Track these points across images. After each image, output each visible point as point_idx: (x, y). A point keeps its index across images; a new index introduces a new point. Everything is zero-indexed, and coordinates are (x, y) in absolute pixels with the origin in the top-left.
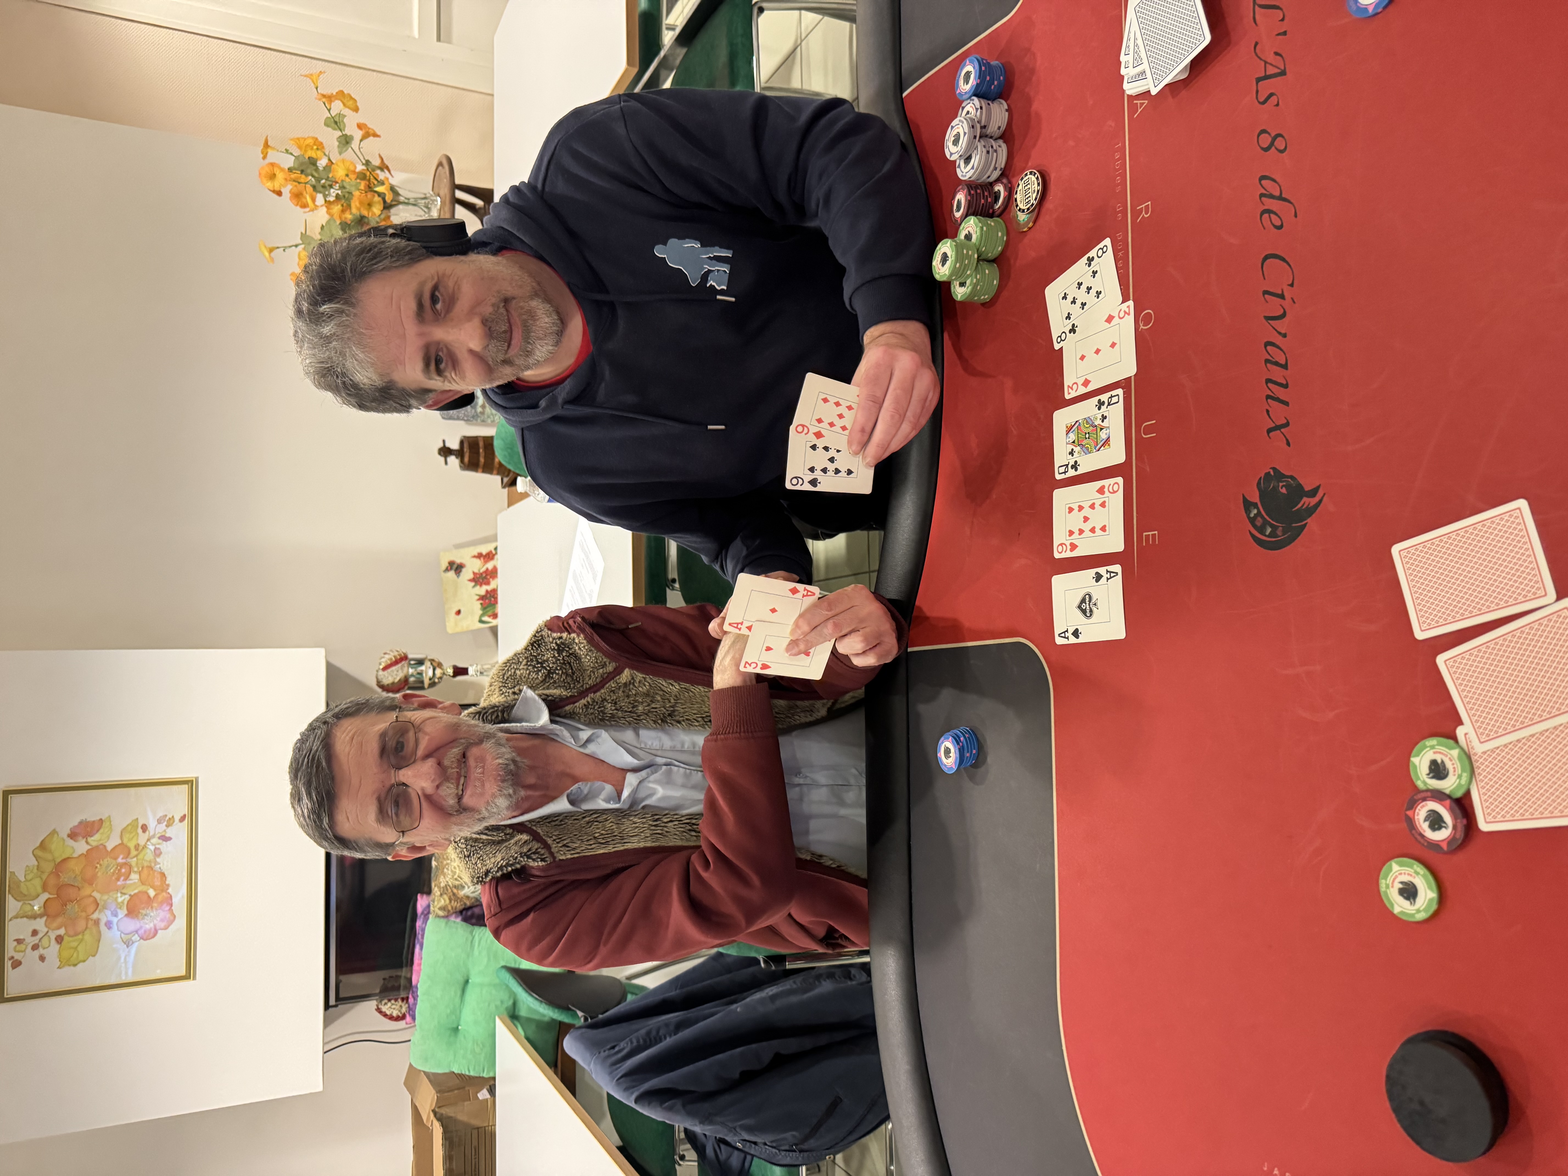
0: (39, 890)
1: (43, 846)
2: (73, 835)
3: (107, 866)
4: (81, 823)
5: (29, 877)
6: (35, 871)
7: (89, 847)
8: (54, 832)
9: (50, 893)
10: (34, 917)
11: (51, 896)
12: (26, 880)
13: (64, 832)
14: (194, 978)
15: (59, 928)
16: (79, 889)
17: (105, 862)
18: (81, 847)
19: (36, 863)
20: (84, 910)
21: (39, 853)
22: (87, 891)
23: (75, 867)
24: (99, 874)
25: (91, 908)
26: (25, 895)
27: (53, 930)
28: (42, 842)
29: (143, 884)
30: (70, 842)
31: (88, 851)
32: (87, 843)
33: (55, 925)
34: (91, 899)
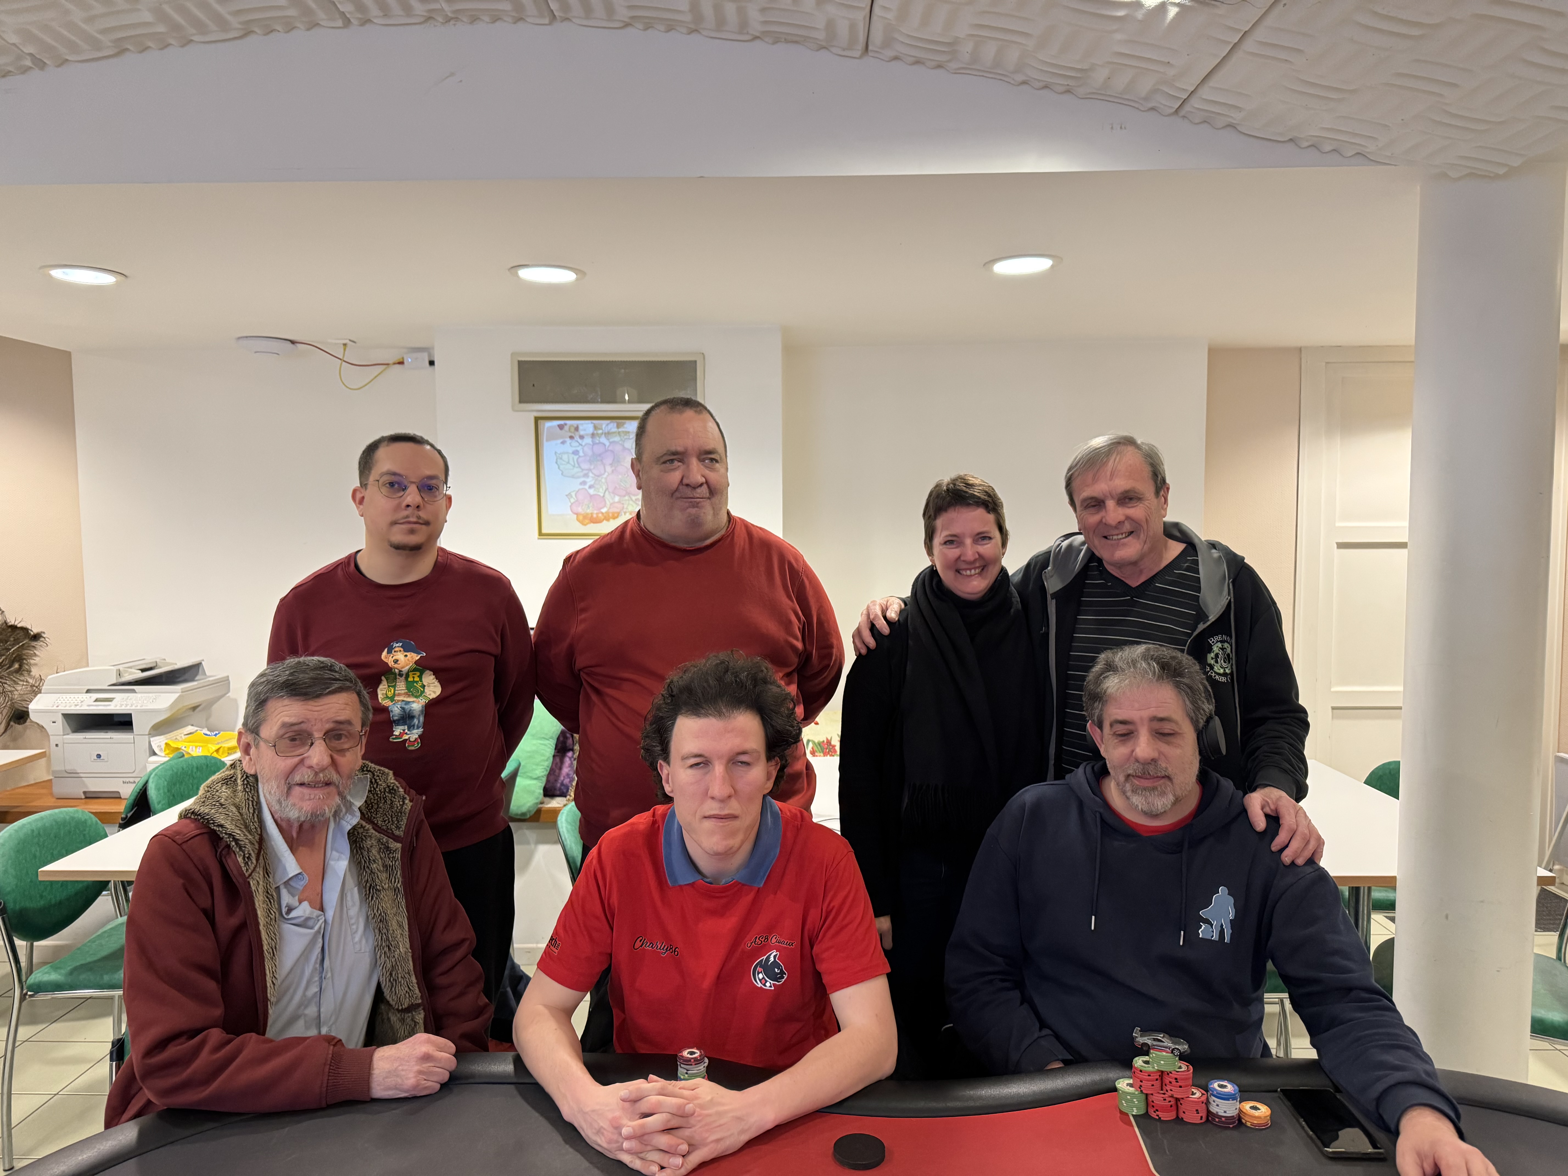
11: (607, 447)
14: (538, 539)
20: (595, 467)
25: (596, 471)
33: (586, 449)
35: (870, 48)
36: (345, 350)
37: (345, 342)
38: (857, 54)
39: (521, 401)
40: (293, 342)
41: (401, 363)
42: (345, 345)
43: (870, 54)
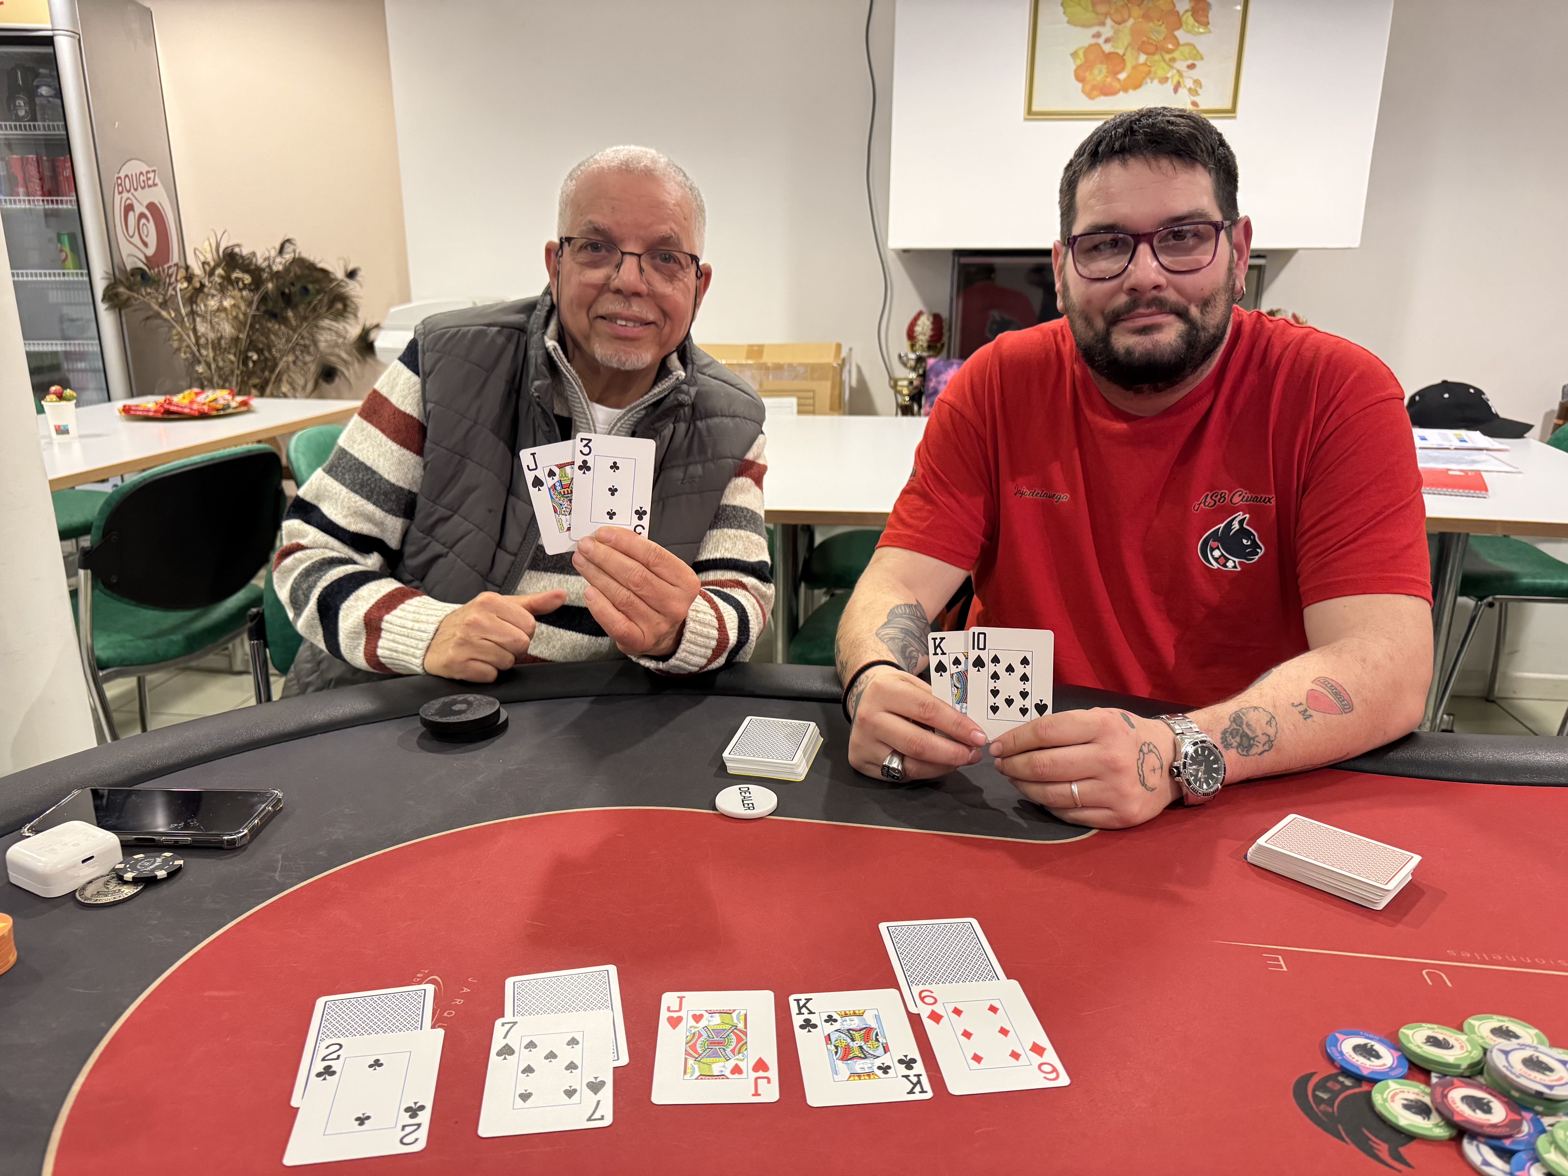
3: (1158, 32)
7: (1181, 13)
14: (1027, 119)
17: (1163, 29)
20: (1116, 10)
25: (1118, 18)
31: (1178, 13)
32: (1187, 11)
34: (1127, 17)
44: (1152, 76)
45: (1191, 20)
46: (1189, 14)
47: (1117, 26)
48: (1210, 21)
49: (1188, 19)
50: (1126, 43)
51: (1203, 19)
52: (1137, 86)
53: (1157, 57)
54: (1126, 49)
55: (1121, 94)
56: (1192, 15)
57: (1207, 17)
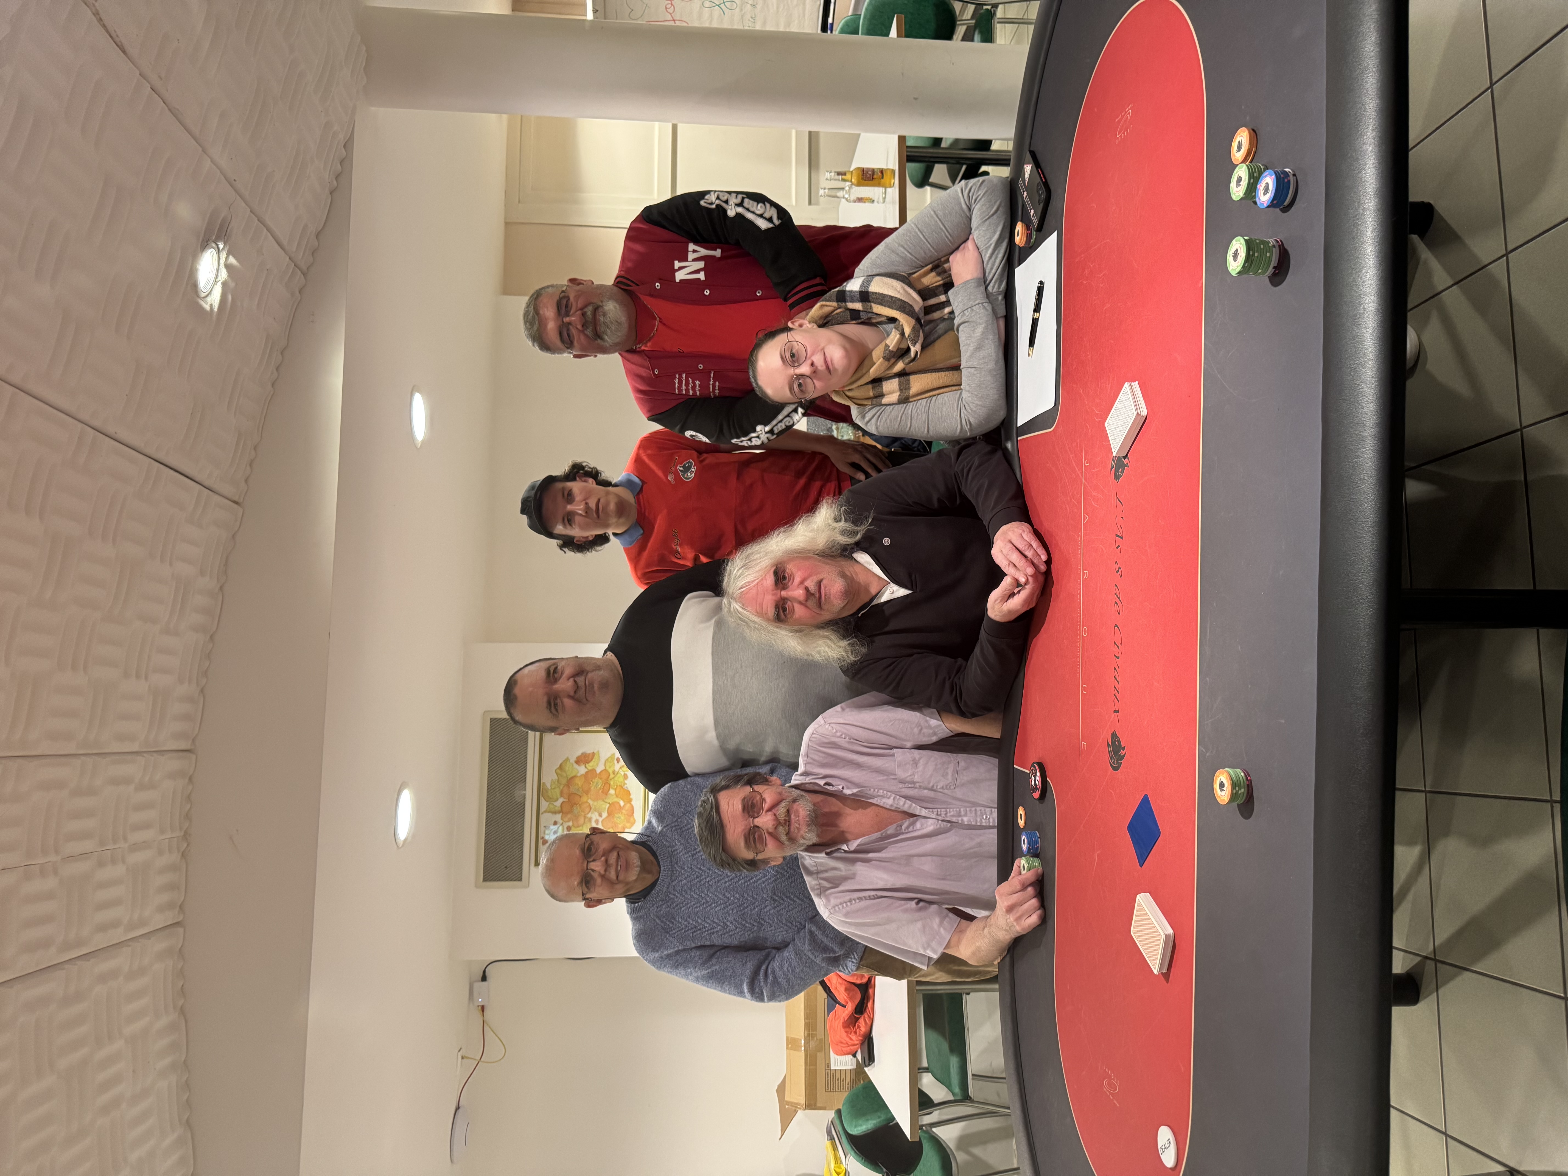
0: (558, 795)
1: (561, 767)
2: (578, 761)
3: (597, 783)
4: (582, 754)
5: (553, 787)
6: (556, 783)
7: (587, 770)
8: (567, 759)
9: (565, 798)
10: (555, 813)
11: (565, 800)
12: (551, 789)
13: (573, 759)
15: (568, 821)
16: (580, 797)
17: (595, 780)
18: (582, 770)
19: (556, 778)
20: (583, 811)
21: (558, 771)
22: (584, 799)
23: (579, 782)
24: (592, 788)
25: (588, 810)
26: (551, 798)
27: (565, 822)
28: (561, 765)
29: (617, 796)
30: (576, 766)
31: (587, 772)
32: (586, 767)
33: (566, 819)
34: (588, 804)
35: (236, 499)
36: (467, 1058)
37: (460, 1058)
38: (240, 511)
39: (520, 879)
40: (458, 1108)
41: (483, 1008)
42: (462, 1058)
43: (241, 500)
44: (623, 784)
45: (591, 764)
46: (587, 765)
47: (592, 810)
48: (592, 752)
49: (590, 766)
50: (603, 803)
51: (591, 757)
52: (629, 793)
53: (612, 783)
54: (606, 802)
55: (633, 803)
56: (588, 763)
57: (589, 754)
